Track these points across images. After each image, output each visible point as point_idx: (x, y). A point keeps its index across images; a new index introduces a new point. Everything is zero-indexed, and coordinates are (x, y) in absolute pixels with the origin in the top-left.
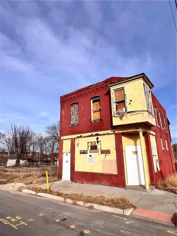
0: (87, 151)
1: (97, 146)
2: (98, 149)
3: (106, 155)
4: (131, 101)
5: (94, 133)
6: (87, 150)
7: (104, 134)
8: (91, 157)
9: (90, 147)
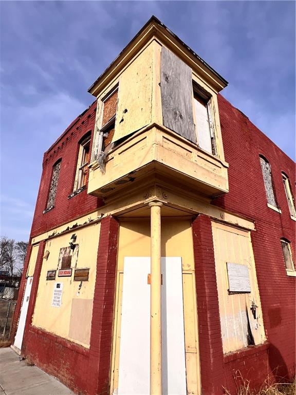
0: (56, 271)
1: (72, 258)
2: (71, 268)
3: (80, 286)
4: (126, 111)
5: (71, 225)
6: (55, 269)
7: (86, 223)
8: (58, 289)
9: (61, 261)
